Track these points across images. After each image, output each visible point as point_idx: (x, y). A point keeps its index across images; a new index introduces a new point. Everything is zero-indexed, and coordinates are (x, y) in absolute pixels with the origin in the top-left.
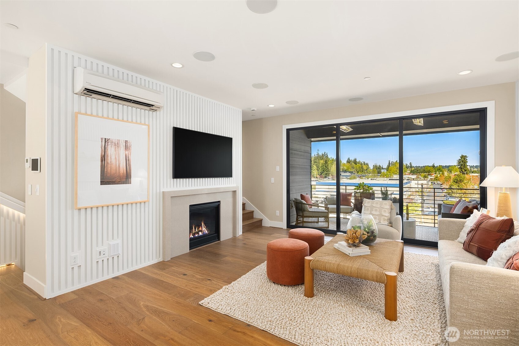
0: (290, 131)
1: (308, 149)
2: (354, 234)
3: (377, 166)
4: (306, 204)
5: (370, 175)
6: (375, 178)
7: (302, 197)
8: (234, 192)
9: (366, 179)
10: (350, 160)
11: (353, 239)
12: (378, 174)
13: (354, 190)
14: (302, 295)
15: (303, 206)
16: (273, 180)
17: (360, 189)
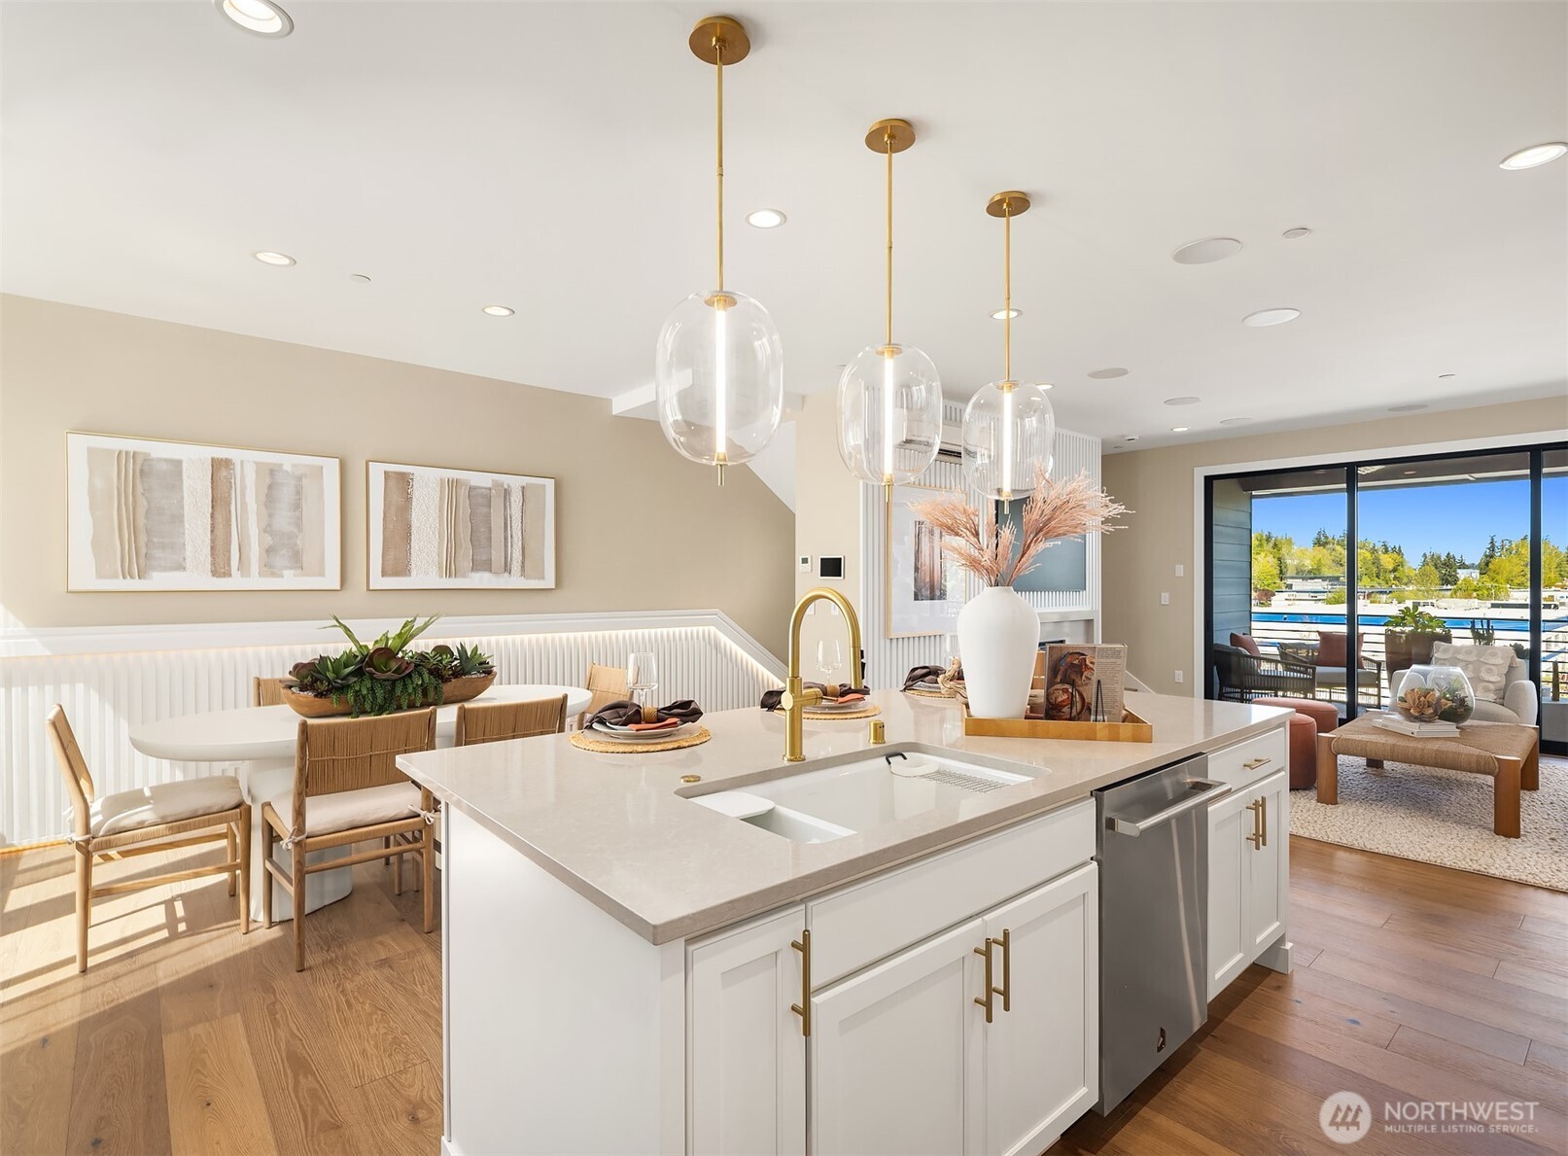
0: (1215, 482)
1: (1243, 517)
2: (1422, 699)
3: (1439, 558)
4: (1251, 657)
5: (1411, 588)
6: (1430, 601)
7: (1234, 638)
8: (1089, 623)
9: (1395, 602)
10: (1326, 537)
11: (1420, 707)
12: (1445, 587)
13: (1386, 628)
14: (1314, 802)
15: (1242, 662)
16: (1165, 598)
17: (1405, 625)
